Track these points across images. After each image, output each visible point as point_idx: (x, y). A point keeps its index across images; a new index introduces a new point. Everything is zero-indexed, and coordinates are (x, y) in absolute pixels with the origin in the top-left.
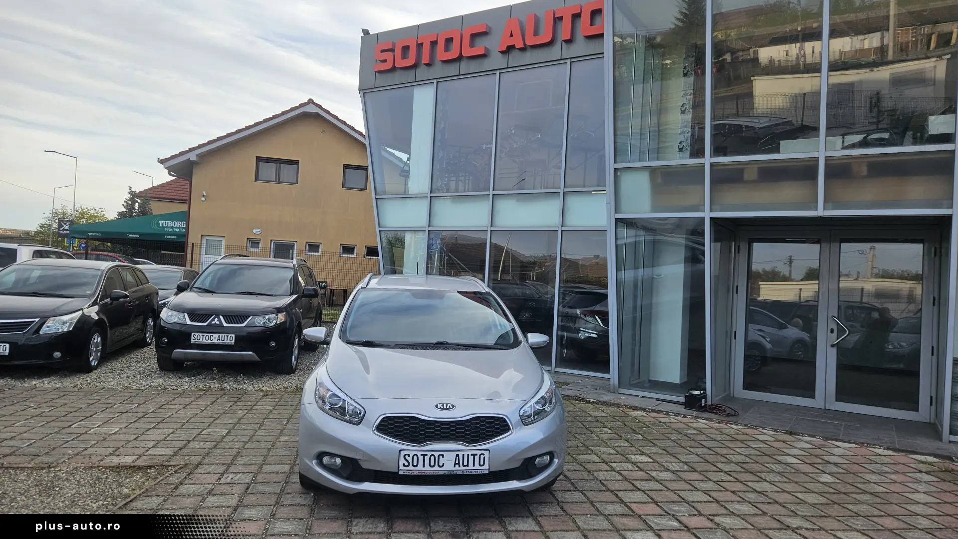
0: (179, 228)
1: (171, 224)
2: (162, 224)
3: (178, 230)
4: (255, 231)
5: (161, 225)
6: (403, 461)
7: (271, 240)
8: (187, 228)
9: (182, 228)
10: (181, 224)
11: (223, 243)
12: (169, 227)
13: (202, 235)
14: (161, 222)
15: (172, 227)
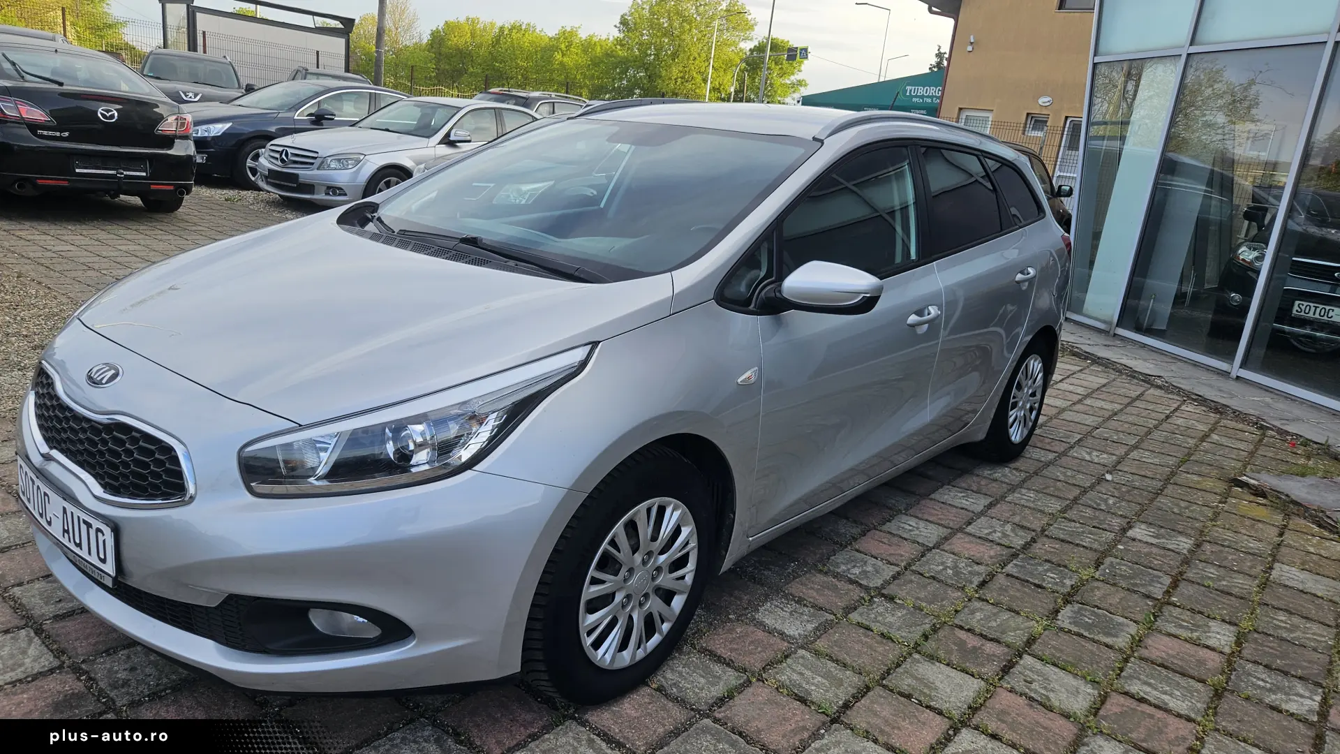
0: (932, 97)
1: (921, 91)
2: (911, 91)
3: (929, 100)
4: (1041, 101)
5: (908, 94)
7: (1067, 118)
8: (941, 98)
9: (936, 96)
10: (934, 91)
11: (990, 119)
12: (916, 96)
13: (960, 109)
14: (908, 88)
15: (922, 97)
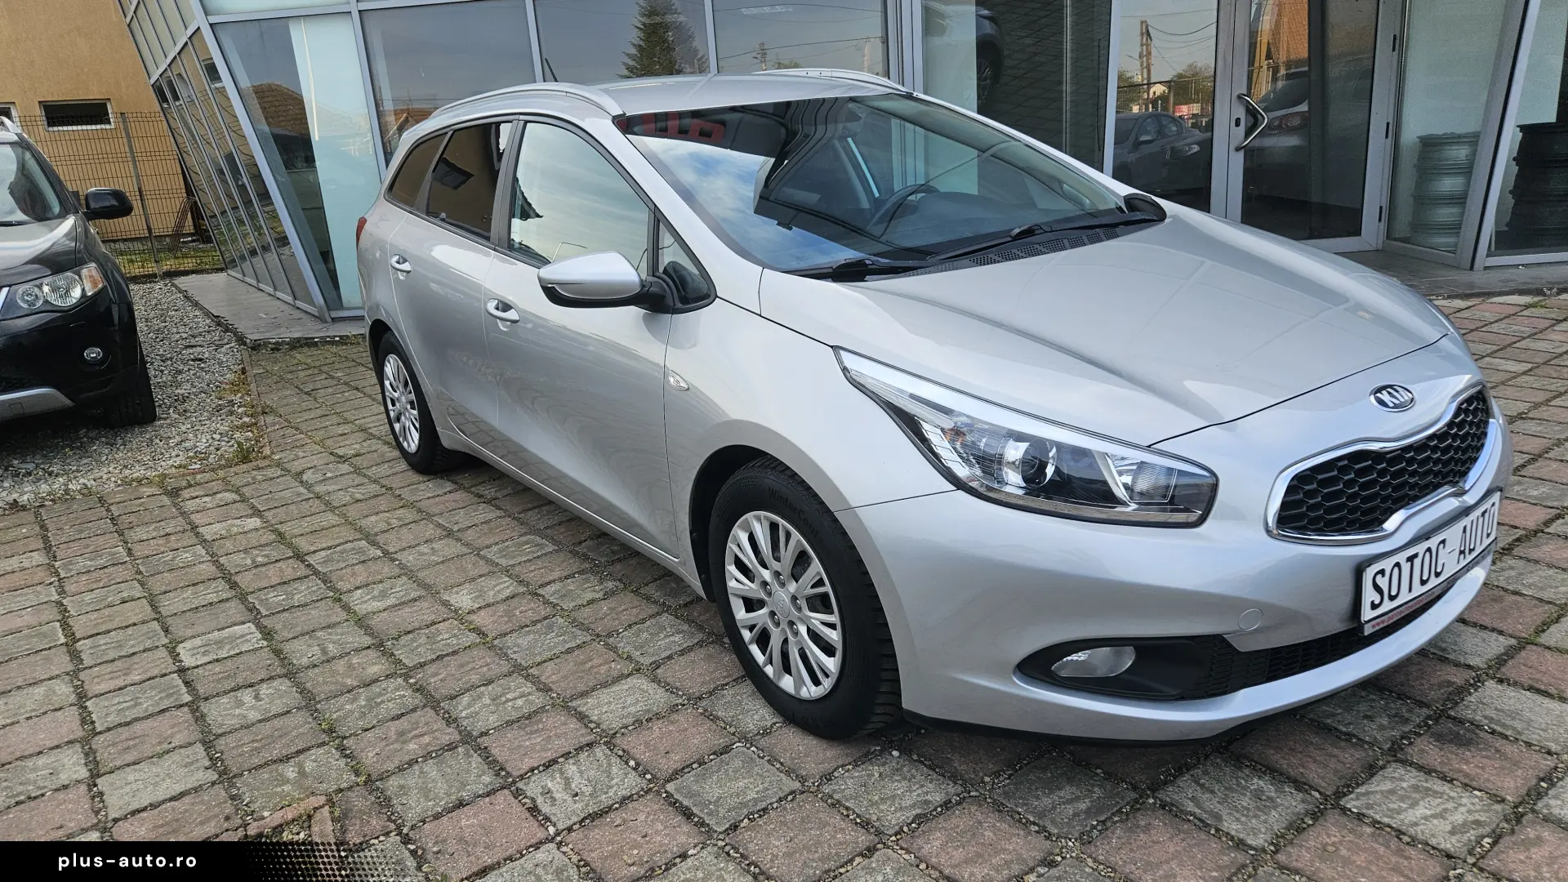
6: (1369, 595)
